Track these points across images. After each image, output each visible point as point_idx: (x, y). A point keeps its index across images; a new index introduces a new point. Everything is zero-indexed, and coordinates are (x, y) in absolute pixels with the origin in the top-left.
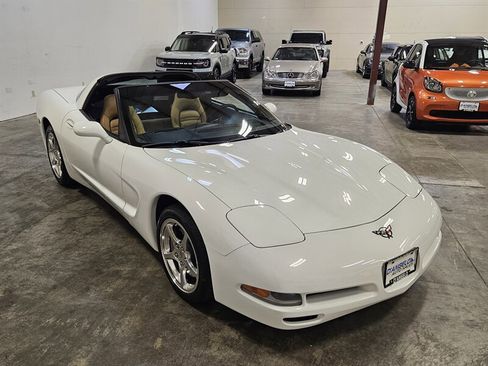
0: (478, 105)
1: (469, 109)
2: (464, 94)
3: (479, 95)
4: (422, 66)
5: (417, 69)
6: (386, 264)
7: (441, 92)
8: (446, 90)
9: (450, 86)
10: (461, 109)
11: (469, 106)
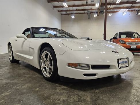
0: (136, 47)
1: (134, 48)
2: (131, 44)
3: (136, 44)
4: (118, 38)
5: (117, 39)
6: (118, 59)
7: (125, 43)
8: (126, 43)
9: (127, 42)
10: (131, 48)
11: (133, 47)
